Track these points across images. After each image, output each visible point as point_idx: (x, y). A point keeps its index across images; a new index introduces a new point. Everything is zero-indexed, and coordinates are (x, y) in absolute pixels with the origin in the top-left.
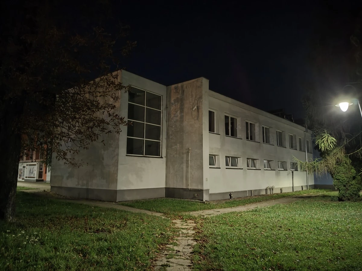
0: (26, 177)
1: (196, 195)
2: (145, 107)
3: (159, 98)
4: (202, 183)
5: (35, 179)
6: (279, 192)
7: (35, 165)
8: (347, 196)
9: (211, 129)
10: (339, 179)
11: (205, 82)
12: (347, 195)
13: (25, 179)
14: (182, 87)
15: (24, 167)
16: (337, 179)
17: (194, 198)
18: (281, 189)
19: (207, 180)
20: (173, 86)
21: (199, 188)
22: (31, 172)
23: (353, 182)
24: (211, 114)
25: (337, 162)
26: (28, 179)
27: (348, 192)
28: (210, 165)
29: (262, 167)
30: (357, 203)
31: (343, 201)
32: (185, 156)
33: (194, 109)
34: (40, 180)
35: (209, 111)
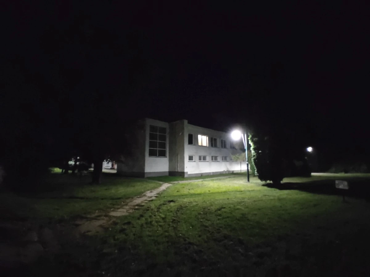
2: (158, 133)
3: (165, 129)
4: (184, 169)
11: (186, 122)
14: (175, 123)
17: (180, 176)
19: (187, 167)
20: (172, 123)
21: (182, 171)
32: (177, 156)
33: (180, 134)
34: (112, 168)
35: (189, 134)
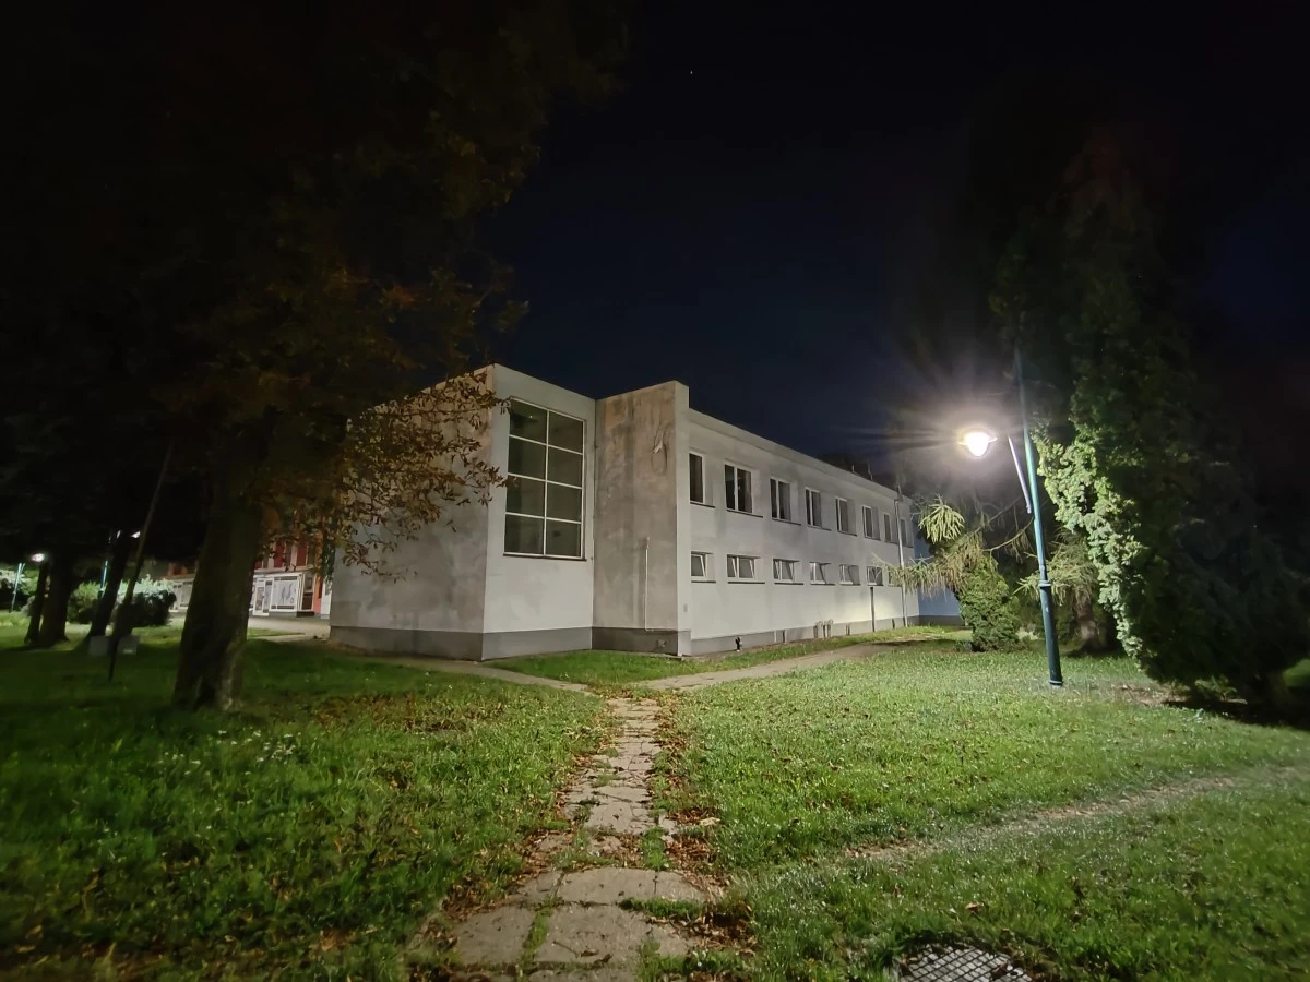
0: (274, 607)
1: (661, 642)
2: (548, 445)
3: (577, 426)
4: (674, 616)
5: (295, 610)
6: (843, 633)
7: (295, 578)
8: (991, 642)
9: (696, 495)
10: (972, 604)
11: (680, 392)
12: (991, 638)
13: (271, 610)
14: (630, 401)
15: (269, 583)
16: (967, 603)
17: (658, 649)
18: (848, 627)
19: (685, 610)
20: (611, 400)
21: (669, 627)
22: (284, 594)
23: (1004, 609)
24: (695, 461)
25: (967, 566)
26: (276, 610)
27: (994, 631)
28: (693, 575)
29: (806, 580)
30: (1012, 656)
31: (982, 651)
32: (637, 556)
33: (656, 450)
34: (307, 613)
35: (691, 455)
